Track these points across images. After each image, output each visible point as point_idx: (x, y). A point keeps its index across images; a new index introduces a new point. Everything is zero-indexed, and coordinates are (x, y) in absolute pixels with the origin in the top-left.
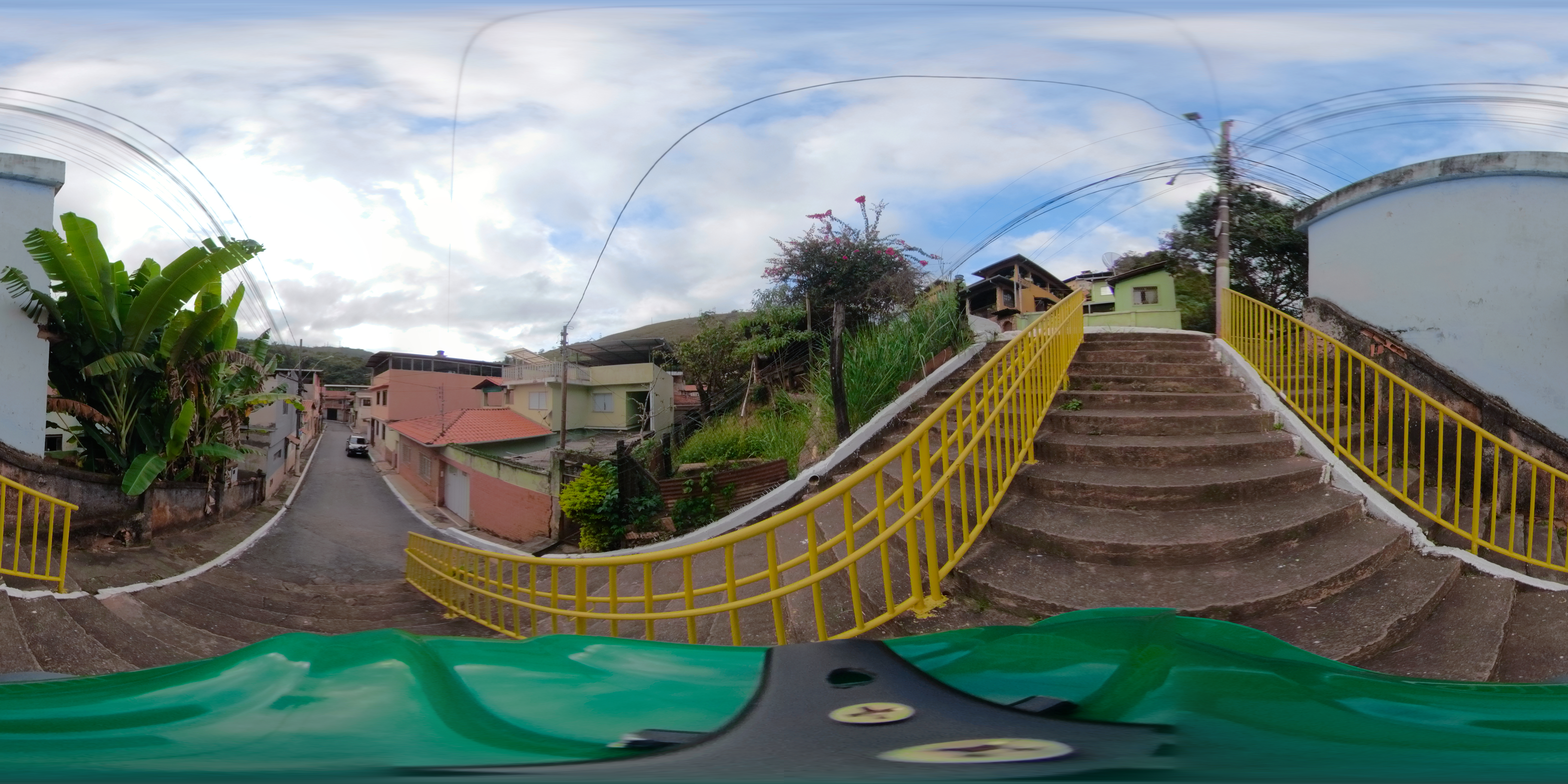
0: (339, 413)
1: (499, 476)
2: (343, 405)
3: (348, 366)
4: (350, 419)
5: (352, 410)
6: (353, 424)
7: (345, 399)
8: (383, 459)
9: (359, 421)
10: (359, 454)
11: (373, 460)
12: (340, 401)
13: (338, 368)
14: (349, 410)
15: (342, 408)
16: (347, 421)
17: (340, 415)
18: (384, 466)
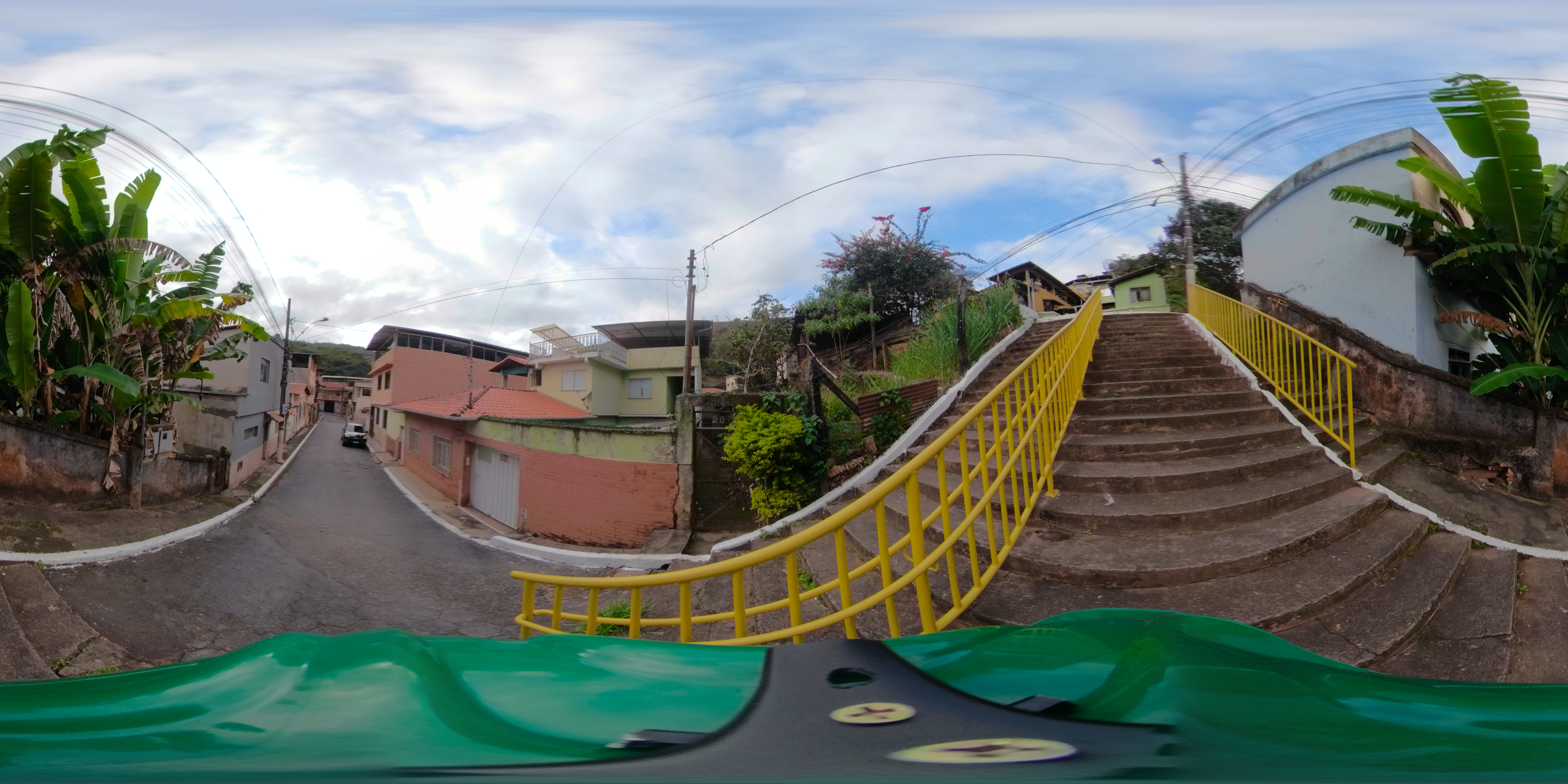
0: (336, 405)
2: (340, 397)
3: (349, 361)
4: (347, 411)
5: (350, 402)
6: (351, 416)
7: (344, 391)
8: (383, 449)
9: (358, 413)
10: (356, 444)
11: (372, 450)
12: (338, 393)
13: (337, 363)
14: (347, 403)
15: (340, 400)
16: (345, 414)
17: (338, 408)
18: (386, 458)
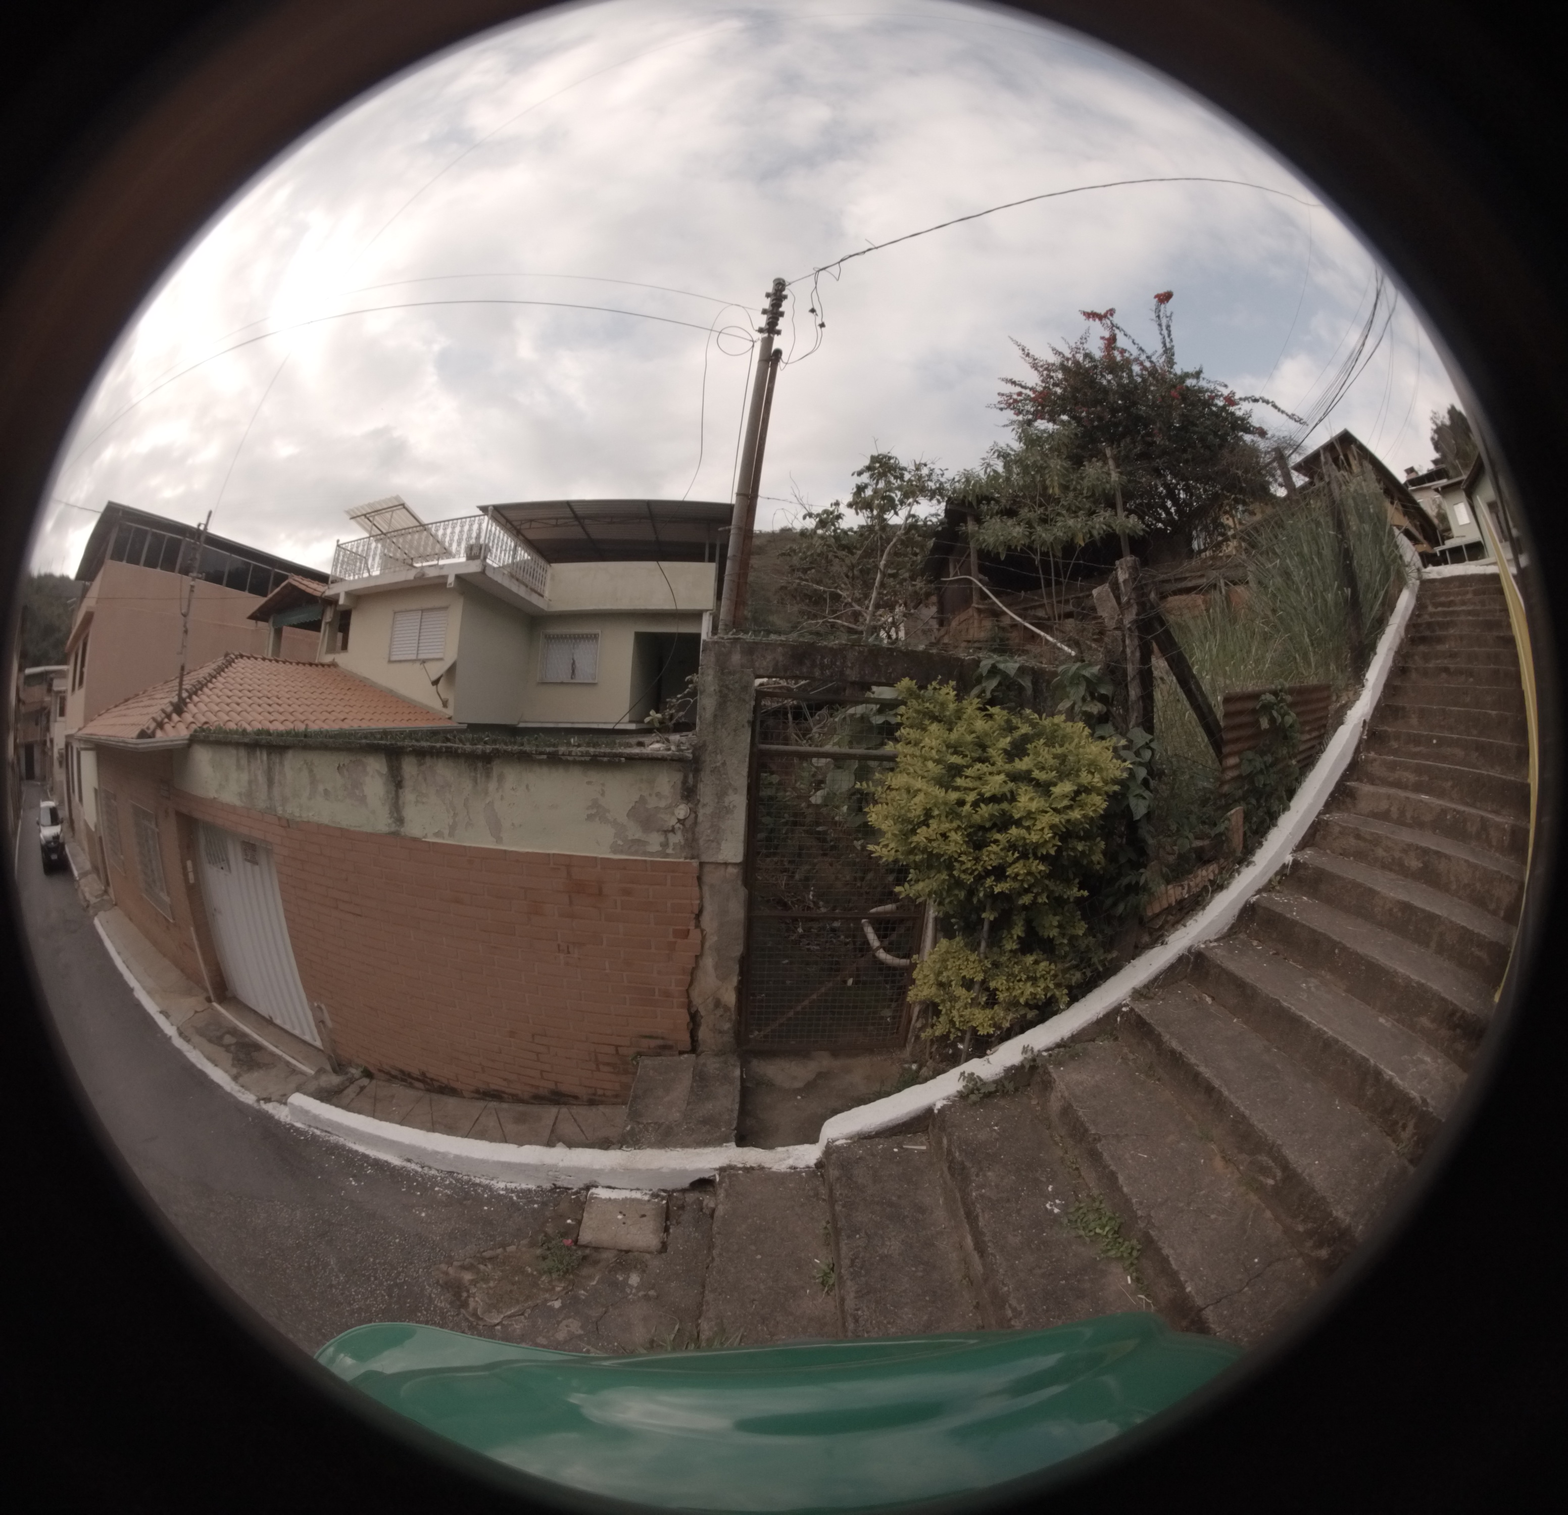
0: (36, 754)
1: (400, 821)
2: (39, 728)
4: (47, 769)
6: (51, 782)
9: (56, 770)
11: (76, 872)
12: (37, 717)
16: (45, 778)
17: (37, 762)
